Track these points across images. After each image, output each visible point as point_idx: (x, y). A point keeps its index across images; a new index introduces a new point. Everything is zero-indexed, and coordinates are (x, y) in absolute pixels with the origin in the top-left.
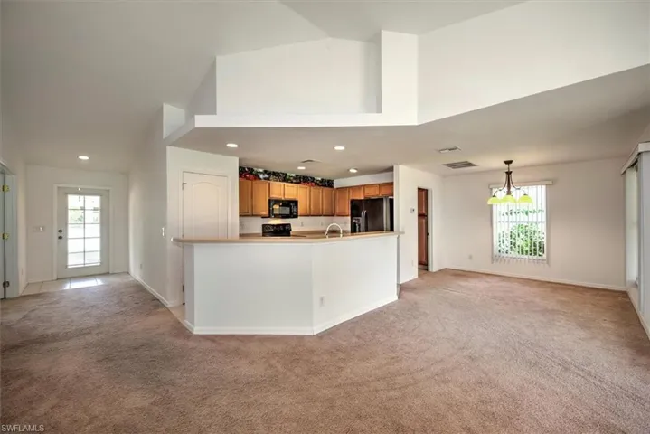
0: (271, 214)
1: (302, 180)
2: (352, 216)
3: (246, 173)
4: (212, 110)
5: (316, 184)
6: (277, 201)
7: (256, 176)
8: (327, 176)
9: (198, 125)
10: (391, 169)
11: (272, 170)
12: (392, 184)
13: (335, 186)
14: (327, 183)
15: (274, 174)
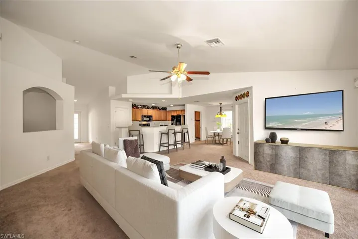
0: (143, 120)
1: (154, 108)
2: (172, 121)
3: (135, 106)
4: (126, 93)
5: (160, 109)
6: (145, 116)
7: (138, 107)
8: (164, 106)
9: (123, 97)
10: (184, 105)
11: (143, 104)
12: (184, 110)
13: (168, 110)
14: (165, 109)
15: (144, 106)
